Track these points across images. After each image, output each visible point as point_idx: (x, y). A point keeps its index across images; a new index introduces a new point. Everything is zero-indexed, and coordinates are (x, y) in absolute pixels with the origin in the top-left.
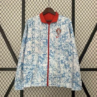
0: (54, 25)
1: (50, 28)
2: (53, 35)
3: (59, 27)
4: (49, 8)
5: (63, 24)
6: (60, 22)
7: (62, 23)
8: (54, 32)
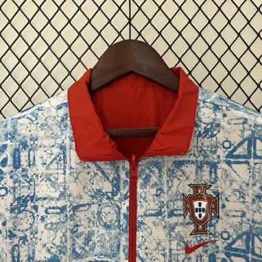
0: (168, 161)
1: (140, 182)
2: (160, 234)
3: (206, 176)
4: (130, 40)
5: (232, 158)
6: (207, 142)
7: (221, 152)
8: (171, 214)
